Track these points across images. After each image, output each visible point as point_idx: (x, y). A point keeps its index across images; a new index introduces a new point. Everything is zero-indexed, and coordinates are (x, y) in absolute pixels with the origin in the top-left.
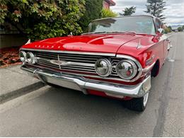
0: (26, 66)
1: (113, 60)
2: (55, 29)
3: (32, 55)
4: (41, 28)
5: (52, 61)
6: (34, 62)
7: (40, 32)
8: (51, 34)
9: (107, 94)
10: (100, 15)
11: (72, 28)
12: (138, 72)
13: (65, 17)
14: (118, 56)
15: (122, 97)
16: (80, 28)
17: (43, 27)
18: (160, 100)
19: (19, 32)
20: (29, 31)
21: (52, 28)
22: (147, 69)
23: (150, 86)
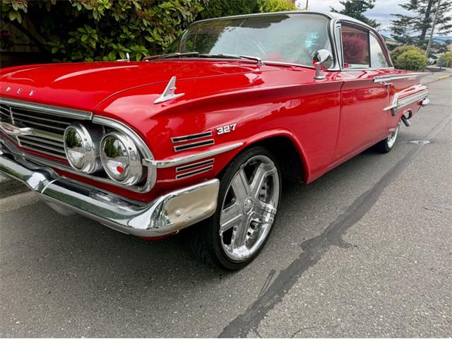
4: (84, 39)
8: (111, 56)
19: (36, 49)
20: (55, 46)
21: (116, 42)
22: (176, 160)
23: (211, 206)
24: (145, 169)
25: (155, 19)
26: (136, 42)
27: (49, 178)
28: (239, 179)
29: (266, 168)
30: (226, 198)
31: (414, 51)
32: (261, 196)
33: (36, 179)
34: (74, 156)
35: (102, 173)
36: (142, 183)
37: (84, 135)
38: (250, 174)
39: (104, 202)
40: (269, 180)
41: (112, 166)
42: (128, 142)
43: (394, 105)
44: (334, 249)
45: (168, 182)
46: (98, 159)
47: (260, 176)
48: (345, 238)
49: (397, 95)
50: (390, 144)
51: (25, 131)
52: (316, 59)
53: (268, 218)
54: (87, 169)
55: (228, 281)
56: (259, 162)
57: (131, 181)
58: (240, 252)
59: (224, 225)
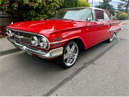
3: (10, 32)
4: (31, 13)
8: (38, 18)
10: (77, 4)
11: (53, 13)
17: (33, 13)
20: (24, 15)
21: (39, 14)
22: (54, 43)
23: (61, 53)
24: (48, 45)
25: (50, 8)
26: (45, 14)
27: (27, 47)
28: (68, 48)
29: (75, 46)
30: (65, 52)
31: (124, 14)
32: (74, 52)
33: (25, 47)
34: (33, 42)
35: (39, 46)
36: (47, 48)
37: (35, 38)
38: (71, 47)
39: (39, 52)
40: (76, 48)
41: (41, 44)
42: (45, 39)
43: (110, 30)
44: (91, 65)
45: (52, 47)
46: (38, 43)
47: (73, 47)
48: (94, 62)
49: (111, 27)
50: (111, 40)
51: (22, 37)
52: (87, 20)
53: (75, 57)
54: (36, 45)
55: (66, 71)
56: (73, 44)
57: (45, 47)
58: (69, 64)
59: (65, 58)
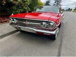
0: (12, 24)
1: (47, 22)
2: (19, 9)
3: (15, 20)
4: (13, 8)
5: (24, 22)
6: (16, 22)
7: (13, 10)
9: (44, 34)
11: (26, 8)
12: (55, 26)
13: (23, 4)
14: (49, 21)
15: (49, 34)
16: (29, 9)
18: (60, 36)
